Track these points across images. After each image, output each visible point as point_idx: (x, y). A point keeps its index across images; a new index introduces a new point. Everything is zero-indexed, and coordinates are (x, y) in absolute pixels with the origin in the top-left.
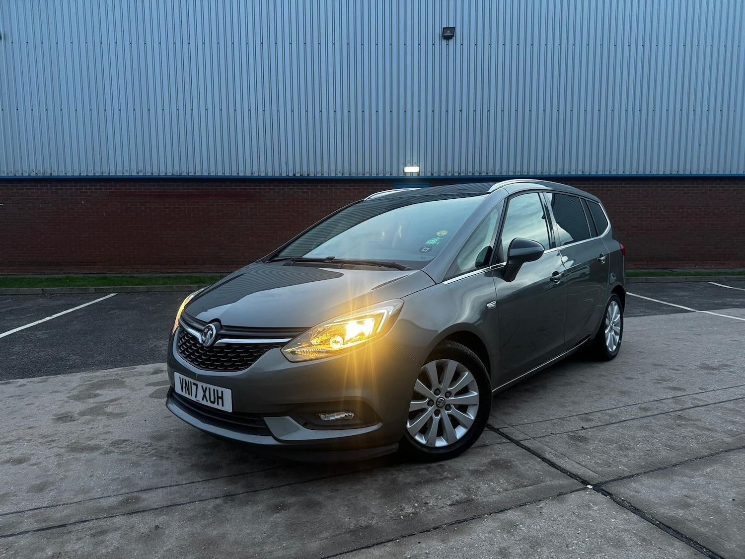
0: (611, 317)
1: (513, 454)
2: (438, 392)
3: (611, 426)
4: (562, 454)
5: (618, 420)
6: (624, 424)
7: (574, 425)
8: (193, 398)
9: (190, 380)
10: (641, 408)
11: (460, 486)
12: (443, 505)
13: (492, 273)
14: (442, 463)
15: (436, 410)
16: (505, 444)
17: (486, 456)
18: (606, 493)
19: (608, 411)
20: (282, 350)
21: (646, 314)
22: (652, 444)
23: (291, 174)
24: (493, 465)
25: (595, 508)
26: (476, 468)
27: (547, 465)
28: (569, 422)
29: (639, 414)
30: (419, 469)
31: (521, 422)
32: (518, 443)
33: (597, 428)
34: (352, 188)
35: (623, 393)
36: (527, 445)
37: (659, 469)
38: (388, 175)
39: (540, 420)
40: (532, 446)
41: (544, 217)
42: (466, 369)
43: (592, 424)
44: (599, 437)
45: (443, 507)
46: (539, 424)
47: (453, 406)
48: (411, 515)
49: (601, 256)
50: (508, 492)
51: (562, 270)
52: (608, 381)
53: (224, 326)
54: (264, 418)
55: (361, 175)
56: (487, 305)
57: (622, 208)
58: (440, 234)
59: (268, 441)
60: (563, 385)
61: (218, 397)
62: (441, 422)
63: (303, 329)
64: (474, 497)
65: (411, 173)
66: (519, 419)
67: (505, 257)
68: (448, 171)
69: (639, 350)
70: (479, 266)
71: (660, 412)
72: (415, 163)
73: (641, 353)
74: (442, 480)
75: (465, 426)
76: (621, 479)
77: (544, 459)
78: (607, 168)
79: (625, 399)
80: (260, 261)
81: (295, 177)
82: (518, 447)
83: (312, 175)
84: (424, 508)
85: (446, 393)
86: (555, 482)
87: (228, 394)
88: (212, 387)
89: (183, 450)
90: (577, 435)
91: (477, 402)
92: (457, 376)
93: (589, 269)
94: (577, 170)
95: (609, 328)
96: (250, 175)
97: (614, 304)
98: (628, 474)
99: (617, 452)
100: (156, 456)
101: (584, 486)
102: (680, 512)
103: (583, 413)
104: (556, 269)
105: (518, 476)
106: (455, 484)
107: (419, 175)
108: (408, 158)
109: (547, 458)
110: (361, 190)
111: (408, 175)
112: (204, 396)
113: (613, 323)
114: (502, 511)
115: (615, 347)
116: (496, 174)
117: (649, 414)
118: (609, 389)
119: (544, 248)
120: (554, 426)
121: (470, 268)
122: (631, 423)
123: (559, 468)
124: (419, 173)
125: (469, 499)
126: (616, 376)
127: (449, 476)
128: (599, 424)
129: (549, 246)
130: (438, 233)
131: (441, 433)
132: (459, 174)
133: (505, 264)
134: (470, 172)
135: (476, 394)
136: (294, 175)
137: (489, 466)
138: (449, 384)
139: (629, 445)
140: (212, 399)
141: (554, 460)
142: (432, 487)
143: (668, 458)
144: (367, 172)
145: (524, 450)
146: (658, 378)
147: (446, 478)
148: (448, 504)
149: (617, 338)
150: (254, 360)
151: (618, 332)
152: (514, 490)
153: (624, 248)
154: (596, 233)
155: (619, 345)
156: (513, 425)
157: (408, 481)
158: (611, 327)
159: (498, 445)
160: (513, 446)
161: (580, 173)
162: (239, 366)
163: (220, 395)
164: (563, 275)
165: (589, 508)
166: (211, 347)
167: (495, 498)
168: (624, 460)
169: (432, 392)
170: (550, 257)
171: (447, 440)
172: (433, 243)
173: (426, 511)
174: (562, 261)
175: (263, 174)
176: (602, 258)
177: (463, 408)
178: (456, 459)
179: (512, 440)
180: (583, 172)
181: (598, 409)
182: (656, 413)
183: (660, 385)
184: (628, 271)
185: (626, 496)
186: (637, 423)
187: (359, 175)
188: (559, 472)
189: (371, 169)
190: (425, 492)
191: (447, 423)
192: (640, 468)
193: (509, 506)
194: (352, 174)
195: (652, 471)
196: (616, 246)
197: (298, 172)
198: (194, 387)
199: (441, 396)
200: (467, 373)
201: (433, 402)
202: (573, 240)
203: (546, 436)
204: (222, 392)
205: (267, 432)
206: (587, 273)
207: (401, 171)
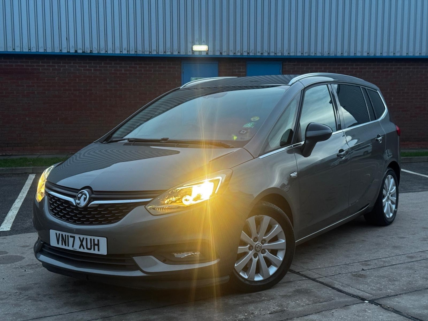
0: (388, 188)
1: (311, 286)
2: (256, 239)
3: (384, 268)
4: (347, 285)
5: (390, 264)
6: (394, 266)
7: (357, 268)
8: (70, 248)
9: (67, 234)
10: (408, 257)
11: (275, 304)
12: (265, 314)
13: (294, 150)
14: (260, 292)
15: (255, 253)
16: (305, 281)
17: (291, 287)
18: (377, 304)
19: (382, 259)
20: (146, 207)
21: (424, 190)
22: (413, 277)
23: (72, 51)
24: (297, 292)
25: (369, 311)
26: (285, 294)
27: (336, 291)
28: (352, 267)
29: (406, 260)
30: (243, 296)
31: (316, 268)
32: (314, 280)
33: (374, 269)
34: (138, 66)
35: (395, 247)
36: (321, 281)
37: (416, 291)
38: (176, 53)
39: (330, 266)
40: (325, 281)
41: (331, 102)
42: (277, 222)
43: (370, 267)
44: (375, 275)
45: (265, 315)
46: (330, 268)
47: (267, 250)
48: (244, 320)
49: (379, 136)
50: (309, 306)
51: (346, 148)
52: (385, 240)
53: (94, 191)
54: (133, 257)
55: (148, 53)
56: (291, 175)
57: (406, 89)
58: (254, 120)
59: (138, 274)
60: (348, 243)
61: (95, 245)
62: (258, 262)
63: (161, 192)
64: (285, 309)
65: (199, 51)
66: (314, 266)
67: (303, 137)
68: (237, 50)
69: (413, 218)
70: (282, 145)
71: (423, 259)
72: (204, 42)
73: (413, 220)
74: (262, 301)
75: (276, 266)
76: (388, 296)
77: (334, 288)
78: (392, 49)
79: (397, 251)
80: (97, 142)
81: (76, 54)
82: (315, 282)
83: (95, 52)
84: (252, 316)
85: (262, 240)
86: (342, 300)
87: (103, 241)
88: (89, 238)
89: (50, 295)
90: (358, 274)
91: (284, 247)
92: (270, 228)
93: (371, 148)
94: (362, 52)
95: (386, 198)
96: (27, 51)
97: (390, 178)
98: (394, 294)
99: (387, 282)
100: (30, 300)
101: (363, 301)
102: (425, 311)
103: (363, 261)
104: (342, 147)
105: (316, 297)
106: (271, 303)
107: (207, 53)
108: (197, 36)
109: (336, 287)
110: (148, 69)
111: (197, 54)
112: (82, 245)
113: (390, 193)
114: (306, 315)
115: (391, 215)
116: (284, 55)
117: (414, 260)
118: (385, 245)
119: (332, 130)
120: (341, 269)
121: (276, 147)
122: (399, 266)
123: (344, 293)
124: (207, 52)
125: (282, 310)
126: (391, 236)
127: (266, 299)
128: (376, 267)
129: (336, 128)
130: (252, 119)
131: (258, 270)
132: (248, 53)
133: (303, 143)
134: (259, 52)
135: (284, 241)
136: (76, 51)
137: (294, 292)
138: (264, 234)
139: (396, 278)
140: (89, 247)
141: (341, 288)
142: (255, 305)
143: (423, 285)
144: (154, 50)
145: (319, 283)
146: (425, 237)
147: (264, 300)
148: (268, 313)
149: (394, 206)
150: (124, 215)
151: (395, 201)
152: (313, 305)
153: (399, 130)
154: (374, 117)
155: (395, 213)
156: (309, 269)
157: (237, 303)
158: (388, 197)
159: (299, 281)
160: (311, 281)
161: (365, 54)
162: (112, 220)
163: (96, 242)
164: (347, 152)
165: (365, 311)
166: (86, 207)
167: (300, 309)
168: (392, 287)
169: (252, 240)
170: (337, 137)
171: (263, 276)
172: (249, 127)
173: (253, 317)
174: (346, 141)
175: (41, 50)
176: (379, 139)
177: (274, 252)
178: (270, 290)
179: (310, 278)
180: (368, 53)
181: (375, 258)
182: (419, 259)
183: (426, 242)
184: (402, 151)
185: (391, 305)
186: (404, 266)
187: (145, 53)
188: (345, 294)
189: (158, 46)
190: (251, 308)
191: (263, 263)
192: (402, 291)
193: (311, 313)
194: (138, 51)
195: (410, 292)
196: (393, 128)
197: (81, 49)
198: (71, 240)
199: (259, 243)
200: (277, 226)
201: (253, 248)
202: (356, 122)
203: (335, 275)
204: (98, 240)
205: (136, 268)
206: (369, 151)
207: (189, 50)
